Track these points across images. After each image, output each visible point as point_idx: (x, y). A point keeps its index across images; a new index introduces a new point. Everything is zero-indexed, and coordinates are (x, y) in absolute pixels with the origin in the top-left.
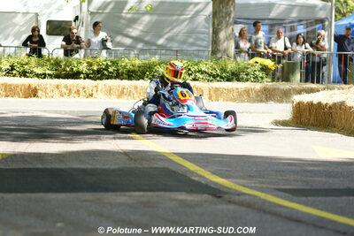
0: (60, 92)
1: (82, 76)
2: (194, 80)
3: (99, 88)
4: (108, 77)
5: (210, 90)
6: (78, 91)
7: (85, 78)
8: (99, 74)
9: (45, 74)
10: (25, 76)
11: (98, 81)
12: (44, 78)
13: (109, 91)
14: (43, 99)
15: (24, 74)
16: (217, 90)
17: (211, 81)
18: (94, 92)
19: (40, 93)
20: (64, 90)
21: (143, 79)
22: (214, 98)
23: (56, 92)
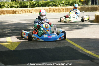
0: (23, 12)
1: (28, 7)
2: (61, 6)
3: (34, 10)
4: (36, 7)
5: (66, 9)
6: (28, 11)
7: (29, 7)
8: (33, 6)
9: (17, 7)
10: (12, 8)
11: (33, 8)
12: (17, 8)
13: (37, 11)
14: (18, 14)
15: (11, 7)
16: (68, 9)
17: (66, 6)
18: (32, 11)
19: (17, 12)
20: (24, 11)
21: (46, 7)
22: (67, 11)
23: (21, 12)
